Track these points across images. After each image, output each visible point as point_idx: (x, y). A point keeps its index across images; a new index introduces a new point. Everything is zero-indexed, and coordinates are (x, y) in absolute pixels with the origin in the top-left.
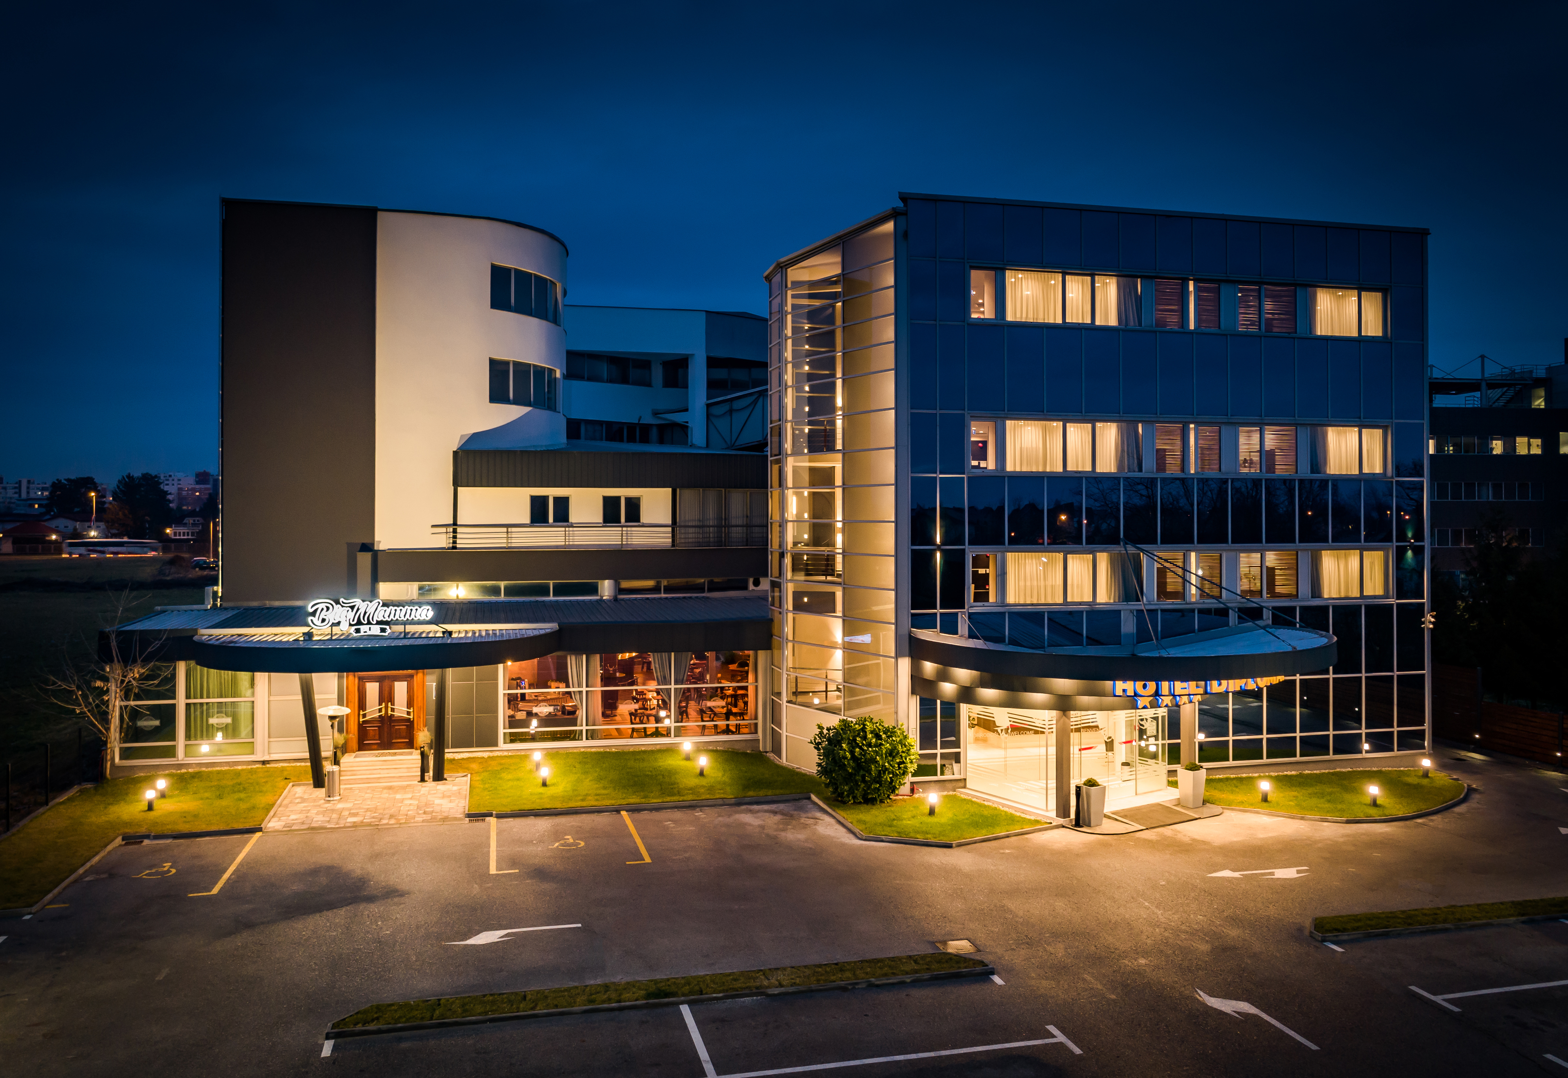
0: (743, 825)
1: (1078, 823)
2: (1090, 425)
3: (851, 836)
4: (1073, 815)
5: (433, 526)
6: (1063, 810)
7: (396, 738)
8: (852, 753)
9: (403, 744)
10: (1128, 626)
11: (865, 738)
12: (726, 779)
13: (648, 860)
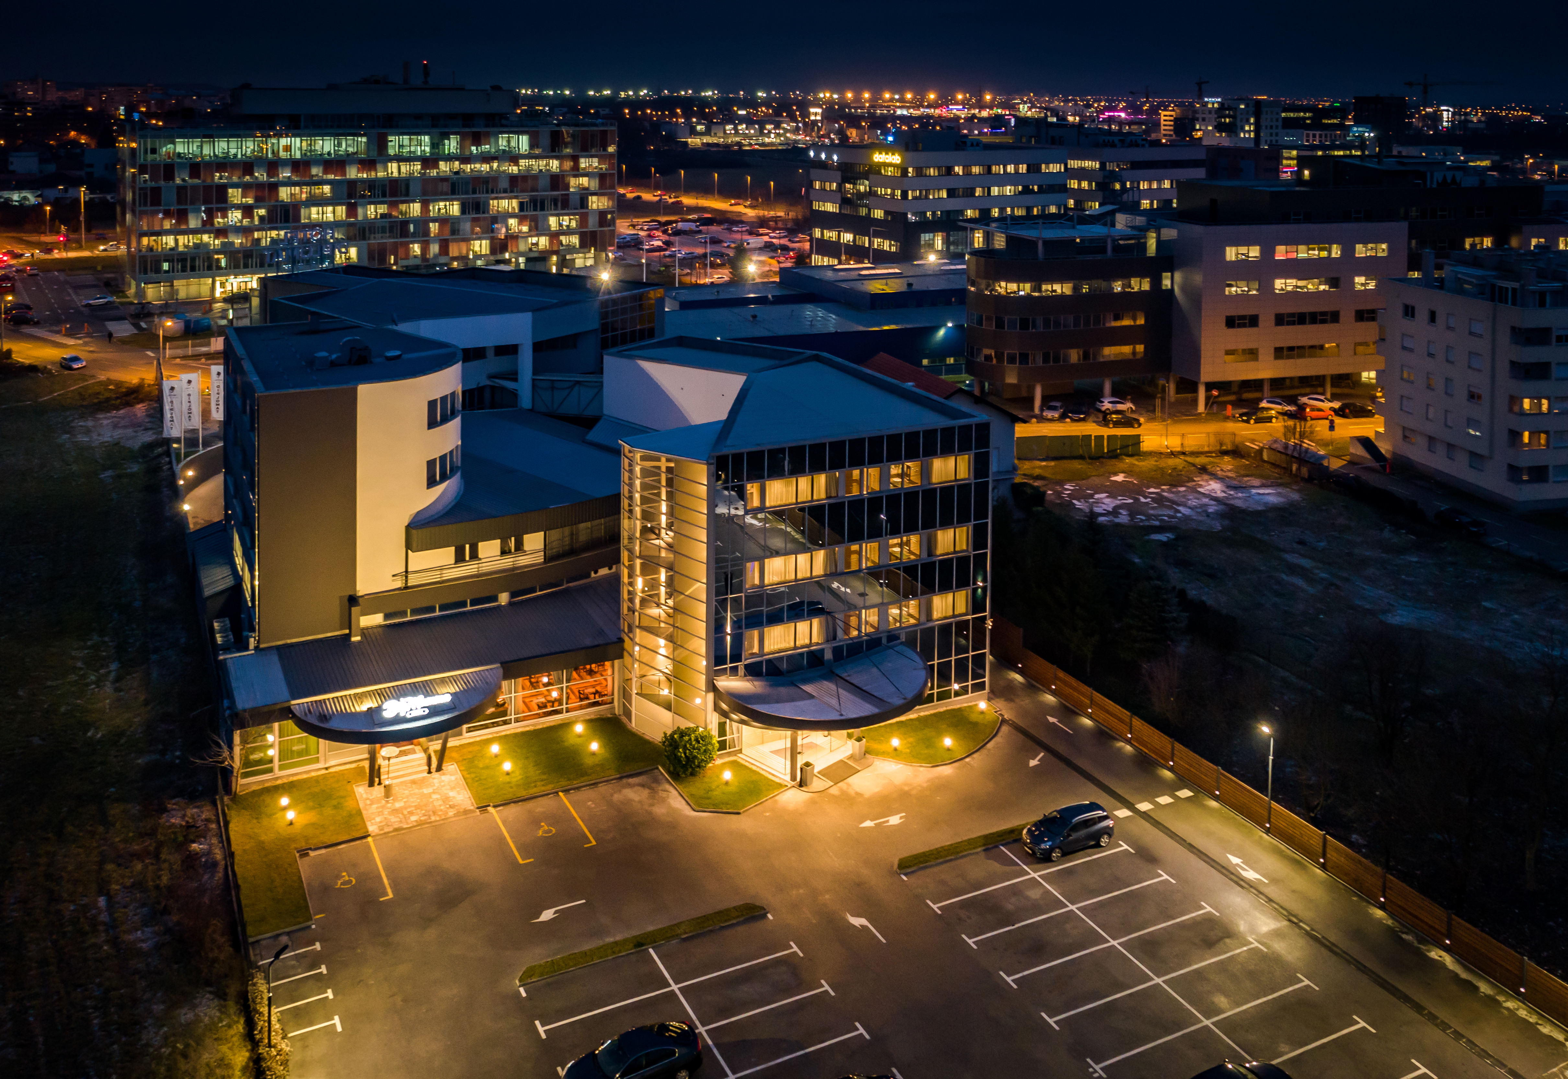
0: (629, 801)
1: (801, 784)
2: (809, 554)
3: (688, 807)
4: (798, 779)
5: (394, 576)
6: (793, 778)
8: (685, 754)
10: (828, 655)
11: (691, 744)
12: (607, 755)
13: (594, 843)
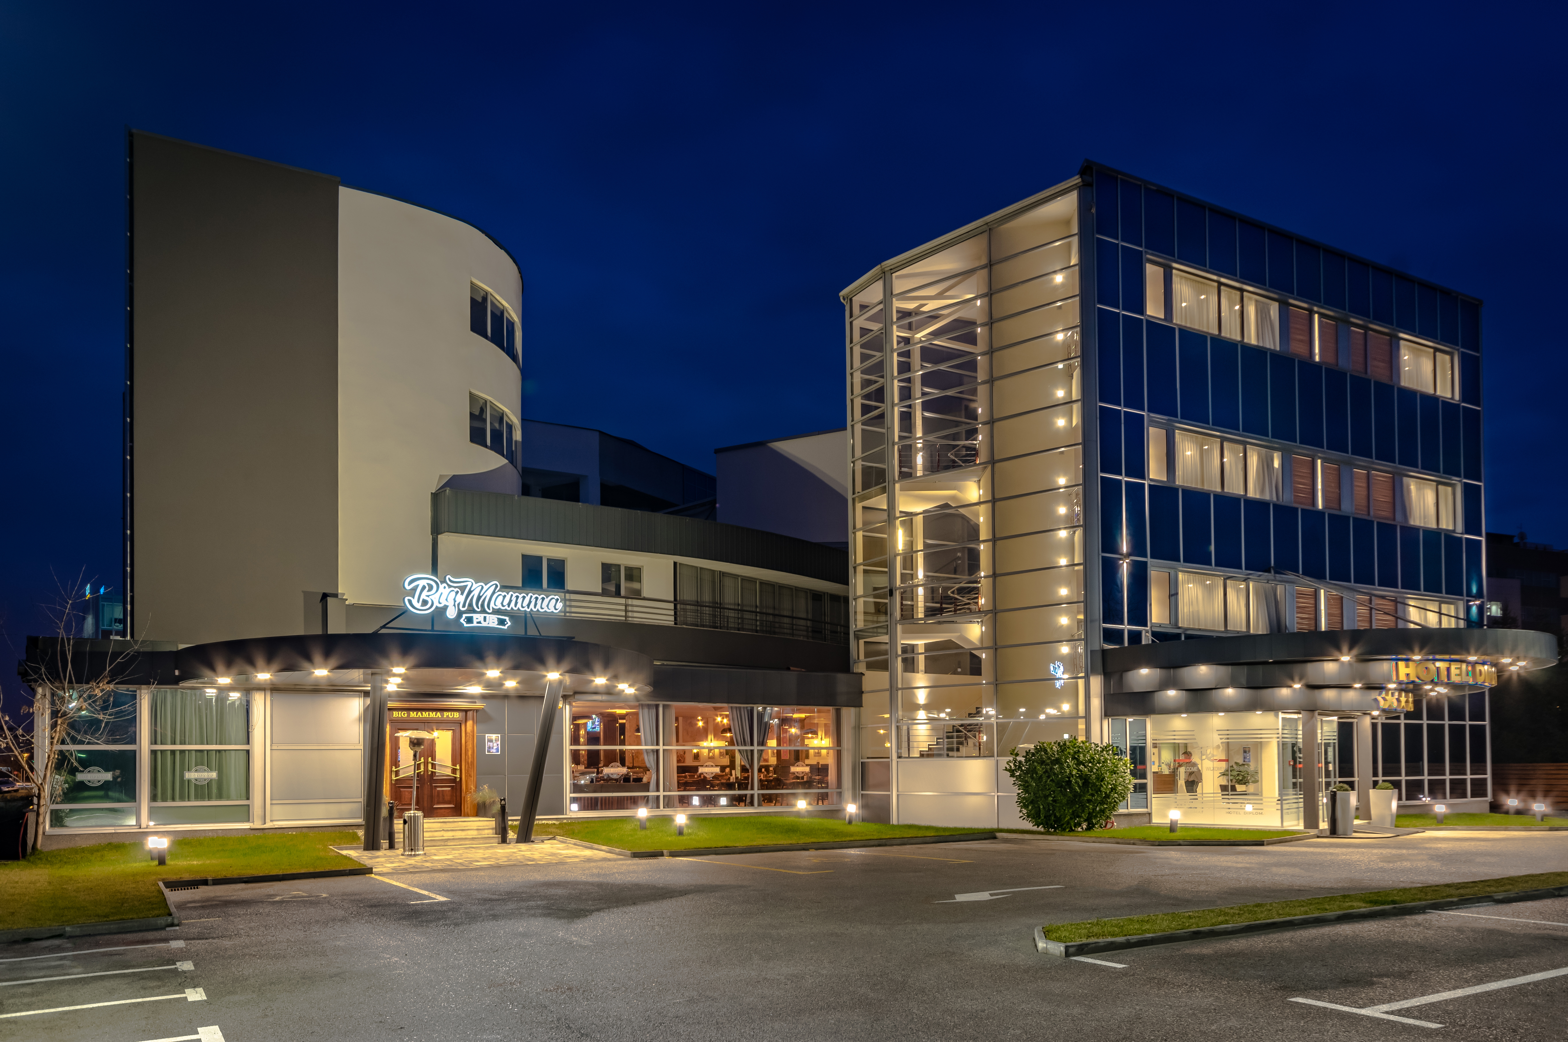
1: (1335, 831)
2: (1242, 447)
6: (1310, 821)
7: (438, 803)
9: (447, 811)
